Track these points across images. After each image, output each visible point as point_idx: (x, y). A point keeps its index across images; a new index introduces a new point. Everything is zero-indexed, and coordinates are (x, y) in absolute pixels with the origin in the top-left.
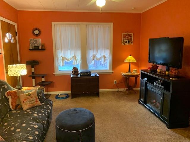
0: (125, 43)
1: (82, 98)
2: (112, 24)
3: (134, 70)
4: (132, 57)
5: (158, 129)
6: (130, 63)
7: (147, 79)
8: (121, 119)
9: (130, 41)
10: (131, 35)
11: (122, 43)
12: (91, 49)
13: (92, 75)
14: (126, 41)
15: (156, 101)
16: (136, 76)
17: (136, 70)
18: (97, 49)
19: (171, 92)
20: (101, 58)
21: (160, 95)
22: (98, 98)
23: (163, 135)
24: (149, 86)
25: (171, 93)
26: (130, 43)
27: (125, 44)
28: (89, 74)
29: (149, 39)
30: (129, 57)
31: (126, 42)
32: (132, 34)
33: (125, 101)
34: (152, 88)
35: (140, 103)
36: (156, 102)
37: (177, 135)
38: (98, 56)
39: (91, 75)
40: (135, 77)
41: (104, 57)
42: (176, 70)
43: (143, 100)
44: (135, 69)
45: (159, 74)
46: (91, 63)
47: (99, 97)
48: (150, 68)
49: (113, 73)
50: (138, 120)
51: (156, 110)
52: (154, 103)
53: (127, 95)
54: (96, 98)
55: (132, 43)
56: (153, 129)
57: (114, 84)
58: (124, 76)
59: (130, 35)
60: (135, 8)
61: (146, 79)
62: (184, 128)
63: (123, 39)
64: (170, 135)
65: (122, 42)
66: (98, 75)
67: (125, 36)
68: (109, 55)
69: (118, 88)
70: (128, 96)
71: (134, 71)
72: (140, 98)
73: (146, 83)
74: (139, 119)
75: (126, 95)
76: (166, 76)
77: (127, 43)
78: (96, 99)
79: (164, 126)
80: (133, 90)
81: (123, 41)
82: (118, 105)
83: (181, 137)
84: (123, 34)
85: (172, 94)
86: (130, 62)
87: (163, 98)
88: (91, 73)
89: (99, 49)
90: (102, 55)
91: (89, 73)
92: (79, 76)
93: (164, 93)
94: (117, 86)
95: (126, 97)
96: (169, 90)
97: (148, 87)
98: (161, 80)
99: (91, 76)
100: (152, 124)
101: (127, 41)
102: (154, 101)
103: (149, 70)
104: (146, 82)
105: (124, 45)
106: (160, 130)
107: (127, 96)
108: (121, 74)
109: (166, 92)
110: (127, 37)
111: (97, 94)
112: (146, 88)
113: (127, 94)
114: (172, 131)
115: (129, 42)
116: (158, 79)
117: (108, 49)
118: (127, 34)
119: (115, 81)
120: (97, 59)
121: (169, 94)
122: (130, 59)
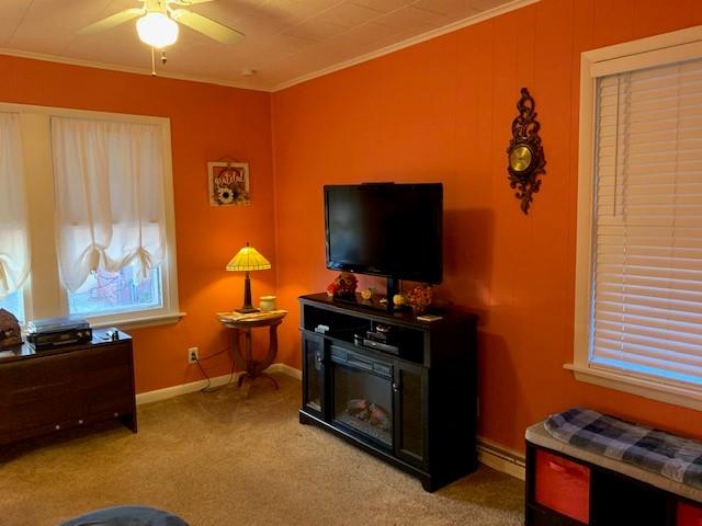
0: (223, 200)
1: (50, 453)
2: (165, 123)
3: (263, 298)
4: (253, 250)
5: (400, 501)
6: (247, 273)
7: (327, 328)
8: (266, 503)
9: (241, 193)
10: (242, 169)
11: (212, 201)
12: (75, 224)
13: (97, 338)
14: (226, 190)
15: (368, 404)
16: (274, 323)
17: (270, 297)
18: (110, 221)
19: (427, 363)
20: (126, 261)
21: (385, 378)
22: (133, 435)
23: (427, 519)
24: (340, 352)
25: (429, 366)
26: (240, 200)
27: (220, 203)
28: (80, 334)
29: (325, 187)
30: (245, 251)
31: (226, 195)
32: (245, 166)
33: (248, 425)
34: (350, 358)
35: (304, 421)
36: (367, 407)
37: (465, 507)
38: (115, 253)
39: (90, 338)
40: (269, 327)
41: (142, 253)
42: (425, 287)
43: (318, 408)
44: (266, 295)
45: (369, 304)
46: (83, 282)
47: (135, 432)
48: (335, 289)
49: (181, 317)
50: (327, 488)
51: (374, 433)
52: (360, 410)
53: (249, 398)
54: (125, 440)
55: (247, 198)
56: (385, 507)
57: (190, 361)
58: (229, 326)
59: (238, 171)
60: (254, 71)
61: (323, 328)
62: (468, 477)
63: (215, 185)
64: (443, 514)
65: (211, 193)
66: (123, 336)
67: (220, 173)
68: (163, 245)
69: (207, 377)
70: (251, 401)
71: (263, 304)
72: (306, 400)
73: (328, 344)
74: (328, 484)
75: (243, 398)
76: (397, 311)
77: (230, 198)
78: (122, 443)
79: (414, 486)
80: (266, 376)
81: (215, 190)
82: (227, 449)
83: (475, 508)
84: (211, 165)
85: (431, 371)
86: (251, 269)
87: (401, 387)
88: (90, 330)
89: (116, 222)
90: (133, 246)
91: (83, 331)
92: (27, 350)
93: (401, 371)
94: (202, 371)
95: (246, 410)
96: (418, 359)
97: (334, 358)
98: (383, 325)
99: (94, 342)
100: (378, 491)
101: (230, 192)
102: (361, 404)
103: (330, 295)
104: (325, 340)
105: (217, 205)
106: (409, 504)
107: (247, 405)
108: (218, 318)
109: (408, 367)
110: (228, 178)
111: (127, 420)
112: (328, 361)
113: (246, 394)
114: (443, 498)
115: (236, 195)
116: (368, 321)
117: (153, 221)
118: (225, 165)
119: (191, 350)
120: (110, 264)
121: (420, 372)
122: (249, 257)
